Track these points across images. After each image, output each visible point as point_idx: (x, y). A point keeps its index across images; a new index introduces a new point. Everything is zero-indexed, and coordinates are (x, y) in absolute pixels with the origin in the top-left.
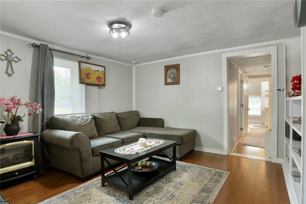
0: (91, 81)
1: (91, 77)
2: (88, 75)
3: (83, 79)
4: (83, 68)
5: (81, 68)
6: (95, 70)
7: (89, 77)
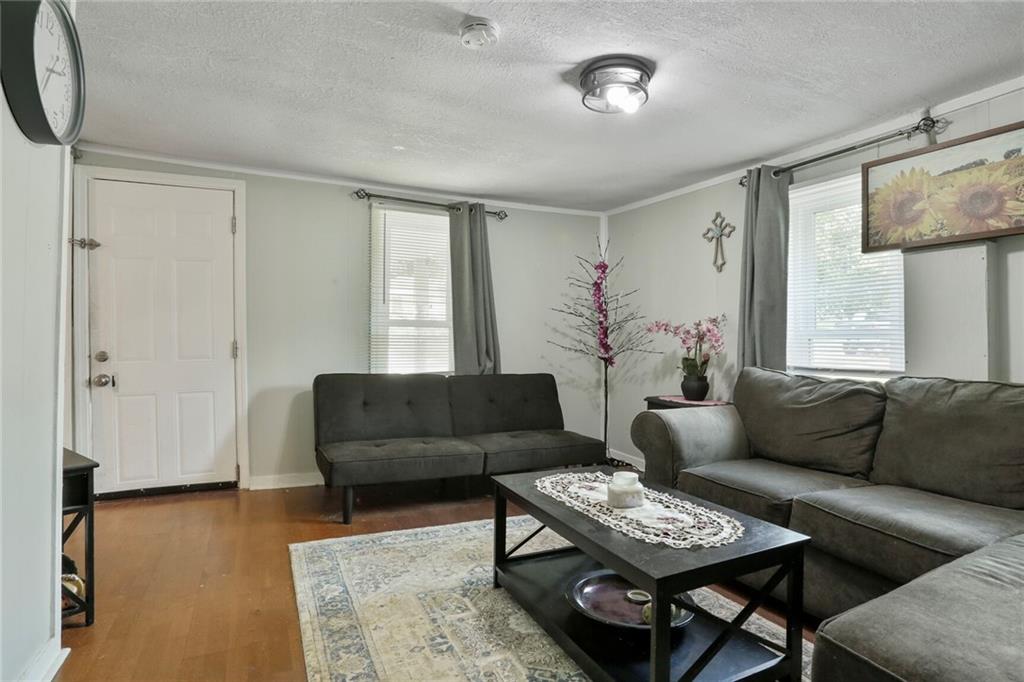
0: (927, 228)
1: (923, 211)
2: (902, 209)
3: (877, 233)
4: (882, 186)
5: (871, 190)
6: (951, 169)
7: (908, 215)
